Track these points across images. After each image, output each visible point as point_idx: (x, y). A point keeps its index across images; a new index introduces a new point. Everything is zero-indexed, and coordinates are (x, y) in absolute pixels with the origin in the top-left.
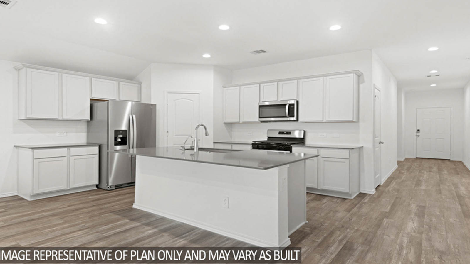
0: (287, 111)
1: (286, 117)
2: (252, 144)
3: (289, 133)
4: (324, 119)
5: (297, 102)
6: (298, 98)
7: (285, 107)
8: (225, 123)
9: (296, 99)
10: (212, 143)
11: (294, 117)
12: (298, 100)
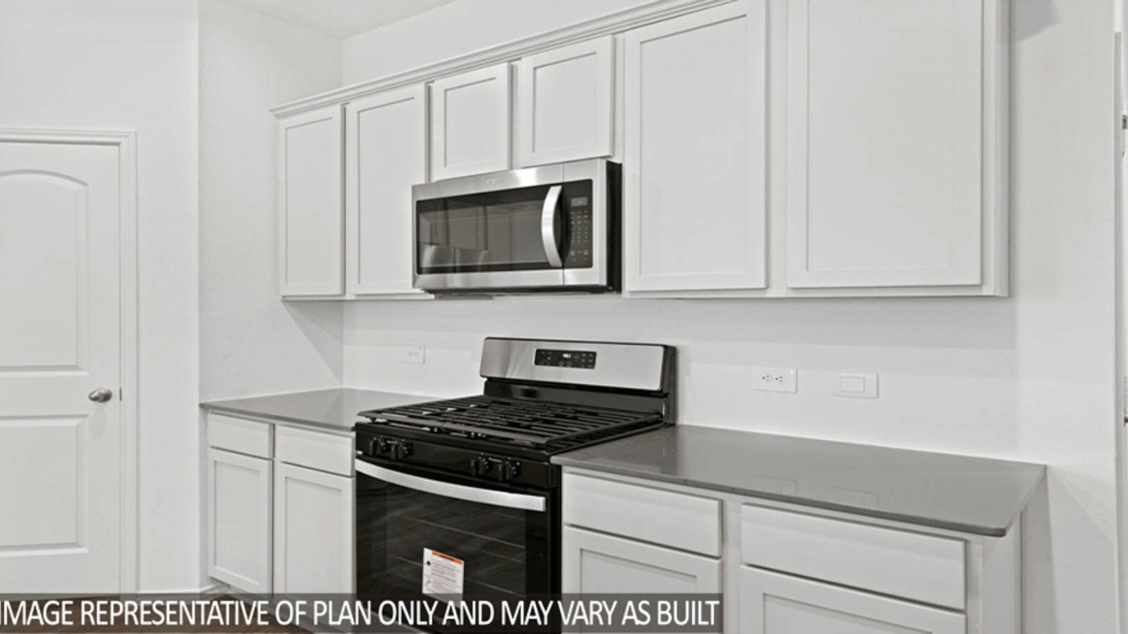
0: (548, 231)
1: (546, 266)
2: (358, 428)
3: (586, 360)
4: (774, 282)
5: (614, 173)
6: (619, 147)
7: (538, 202)
8: (287, 300)
9: (606, 153)
10: (197, 409)
11: (588, 264)
12: (615, 160)
